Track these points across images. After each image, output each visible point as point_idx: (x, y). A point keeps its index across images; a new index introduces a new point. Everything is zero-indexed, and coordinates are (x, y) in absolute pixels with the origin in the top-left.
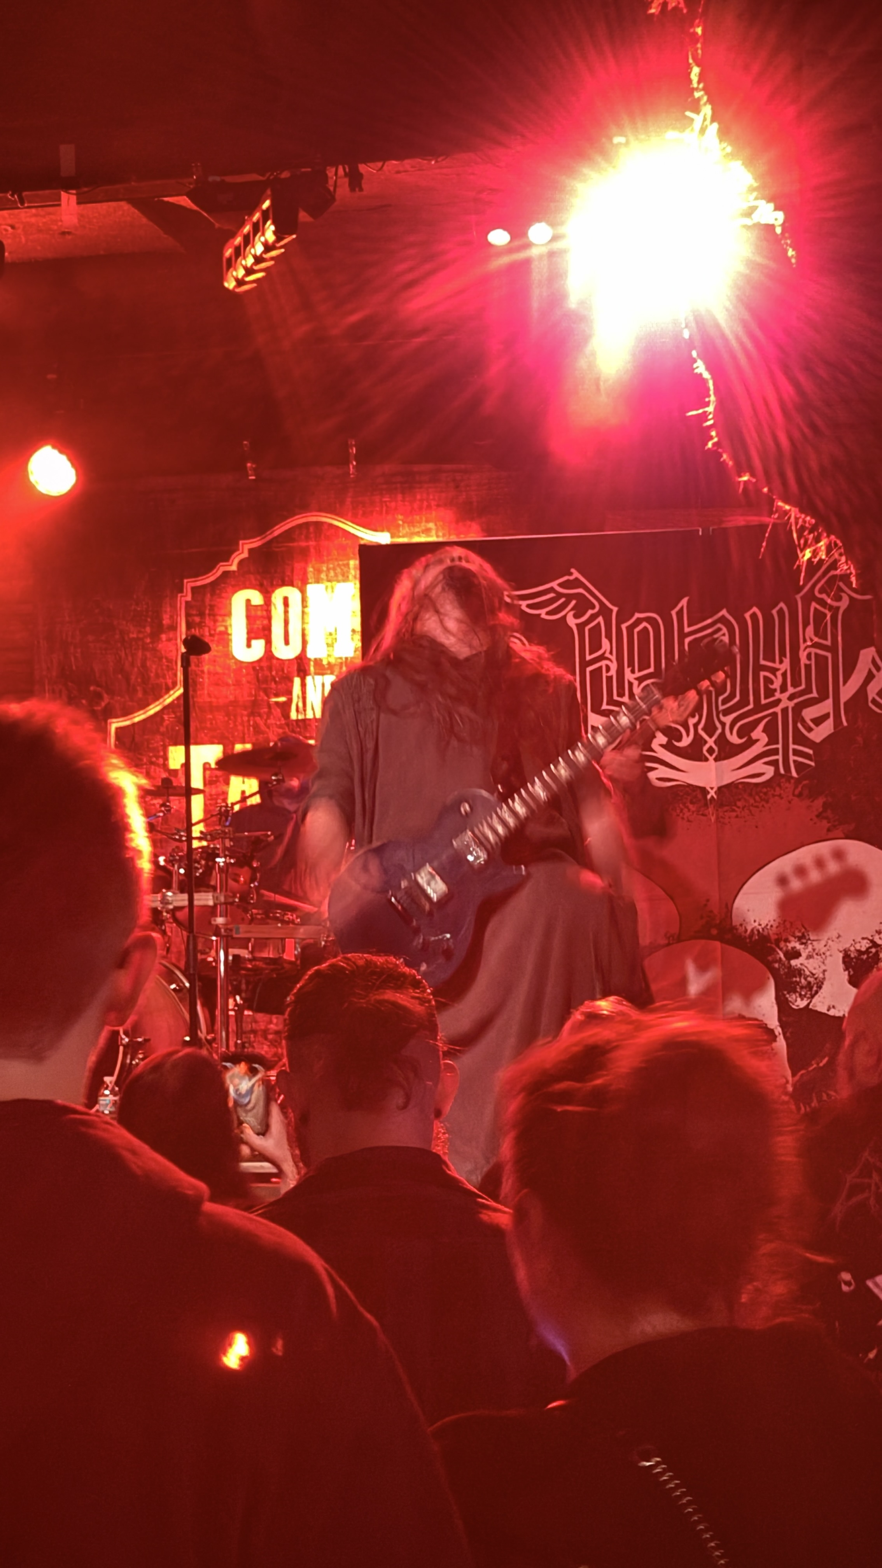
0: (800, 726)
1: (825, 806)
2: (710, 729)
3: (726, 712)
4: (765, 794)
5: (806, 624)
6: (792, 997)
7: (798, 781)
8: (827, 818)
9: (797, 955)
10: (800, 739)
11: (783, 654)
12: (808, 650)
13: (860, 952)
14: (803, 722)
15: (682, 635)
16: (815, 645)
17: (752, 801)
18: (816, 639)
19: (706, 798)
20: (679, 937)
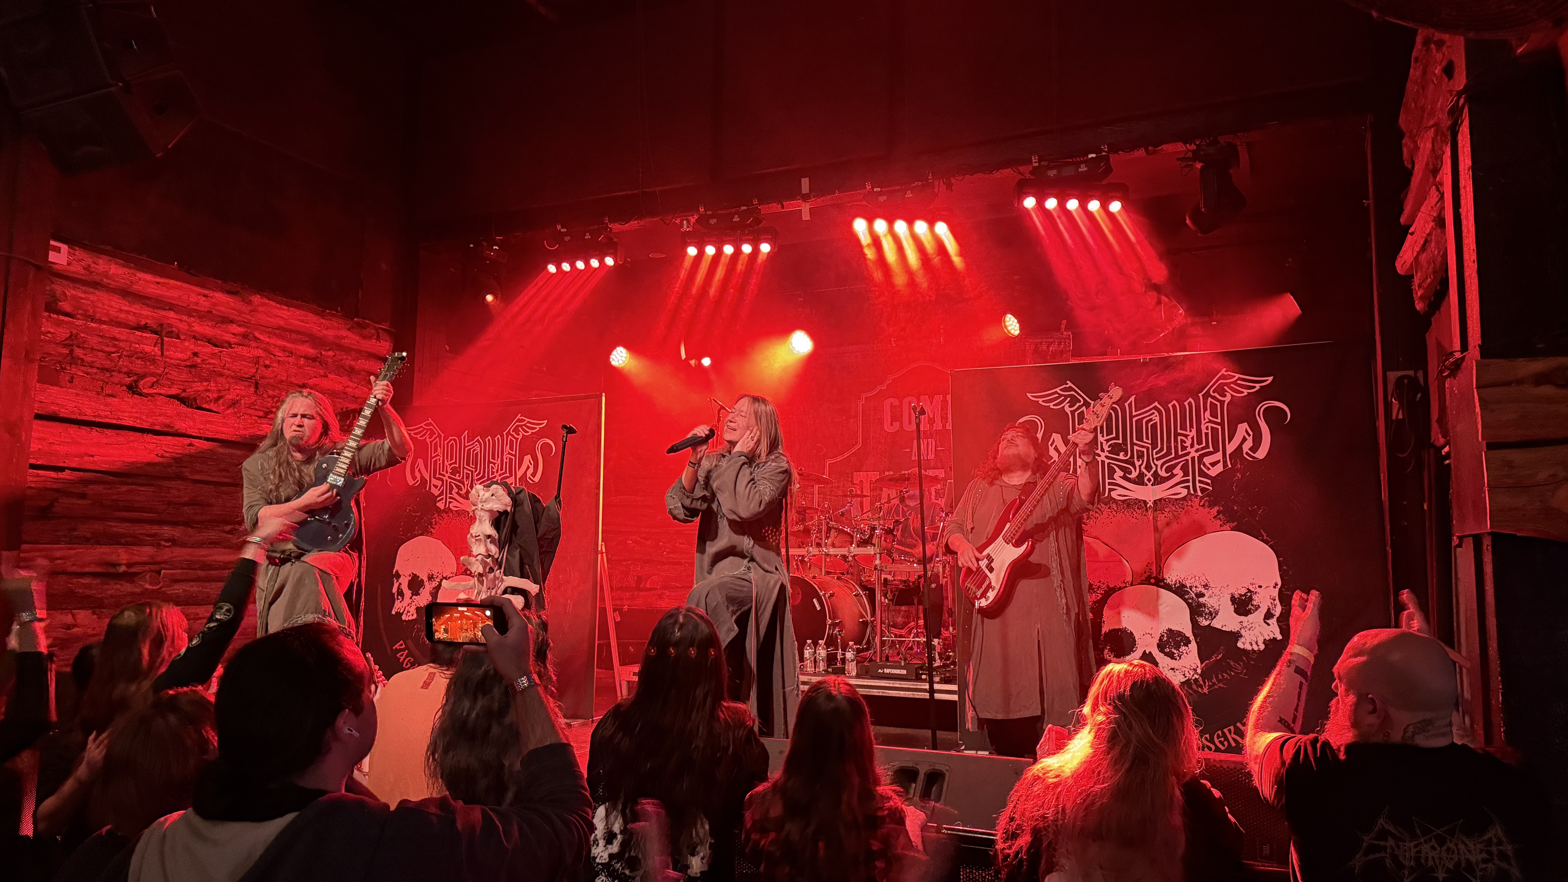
0: (1202, 466)
1: (1219, 512)
2: (1149, 468)
3: (1158, 459)
4: (1182, 504)
5: (1205, 411)
6: (1200, 619)
7: (1202, 498)
8: (1220, 518)
9: (1202, 595)
10: (1202, 474)
11: (1191, 426)
12: (1207, 424)
13: (1241, 595)
14: (1204, 465)
15: (1131, 417)
16: (1210, 421)
17: (1174, 508)
18: (1211, 418)
19: (1146, 507)
20: (1132, 583)
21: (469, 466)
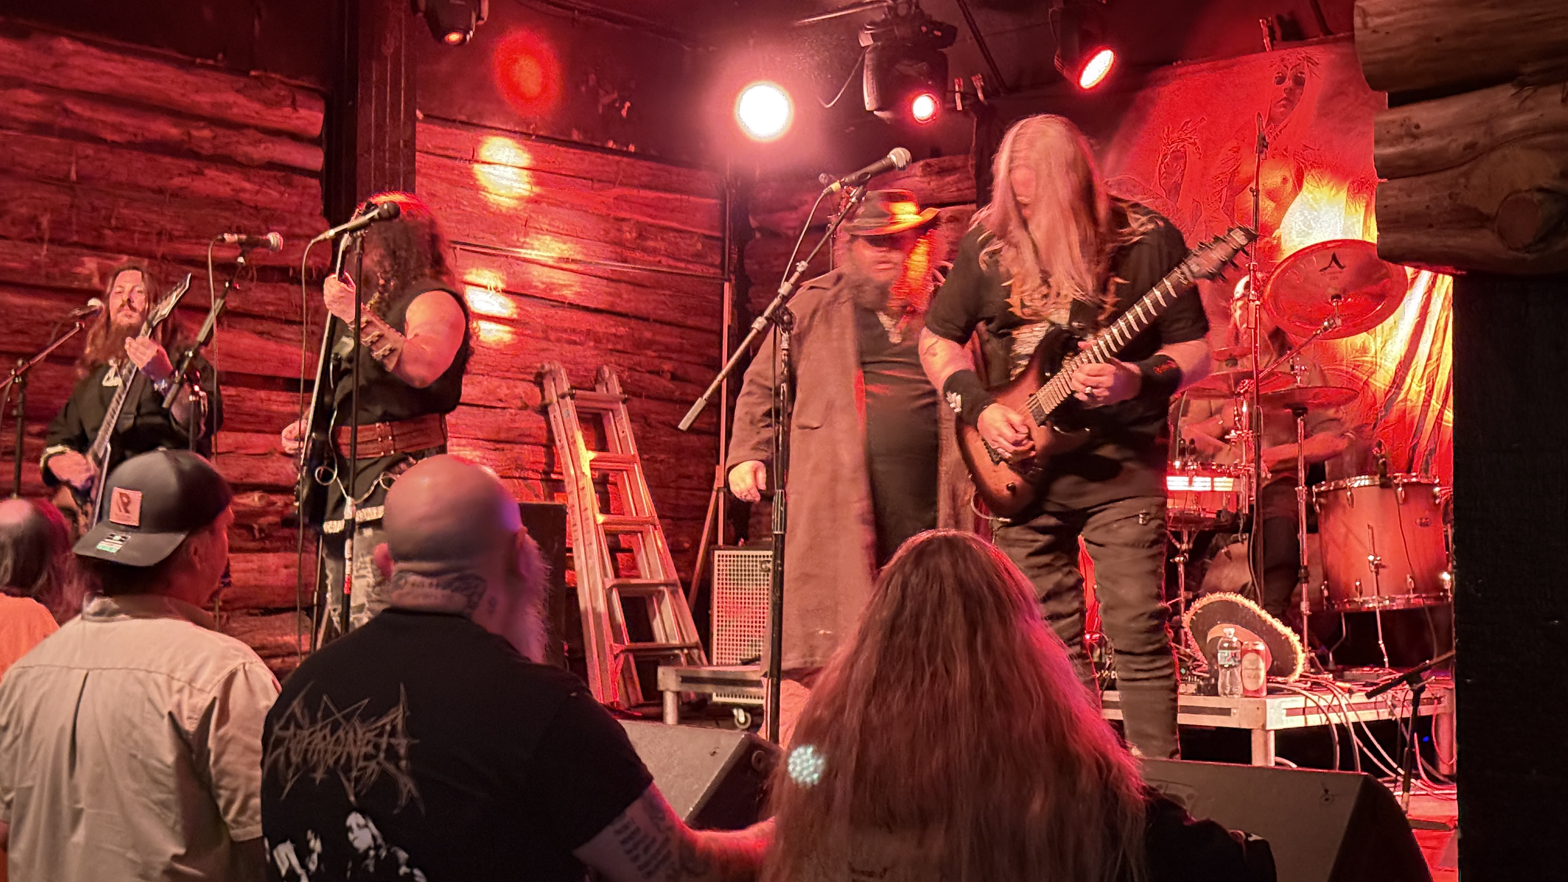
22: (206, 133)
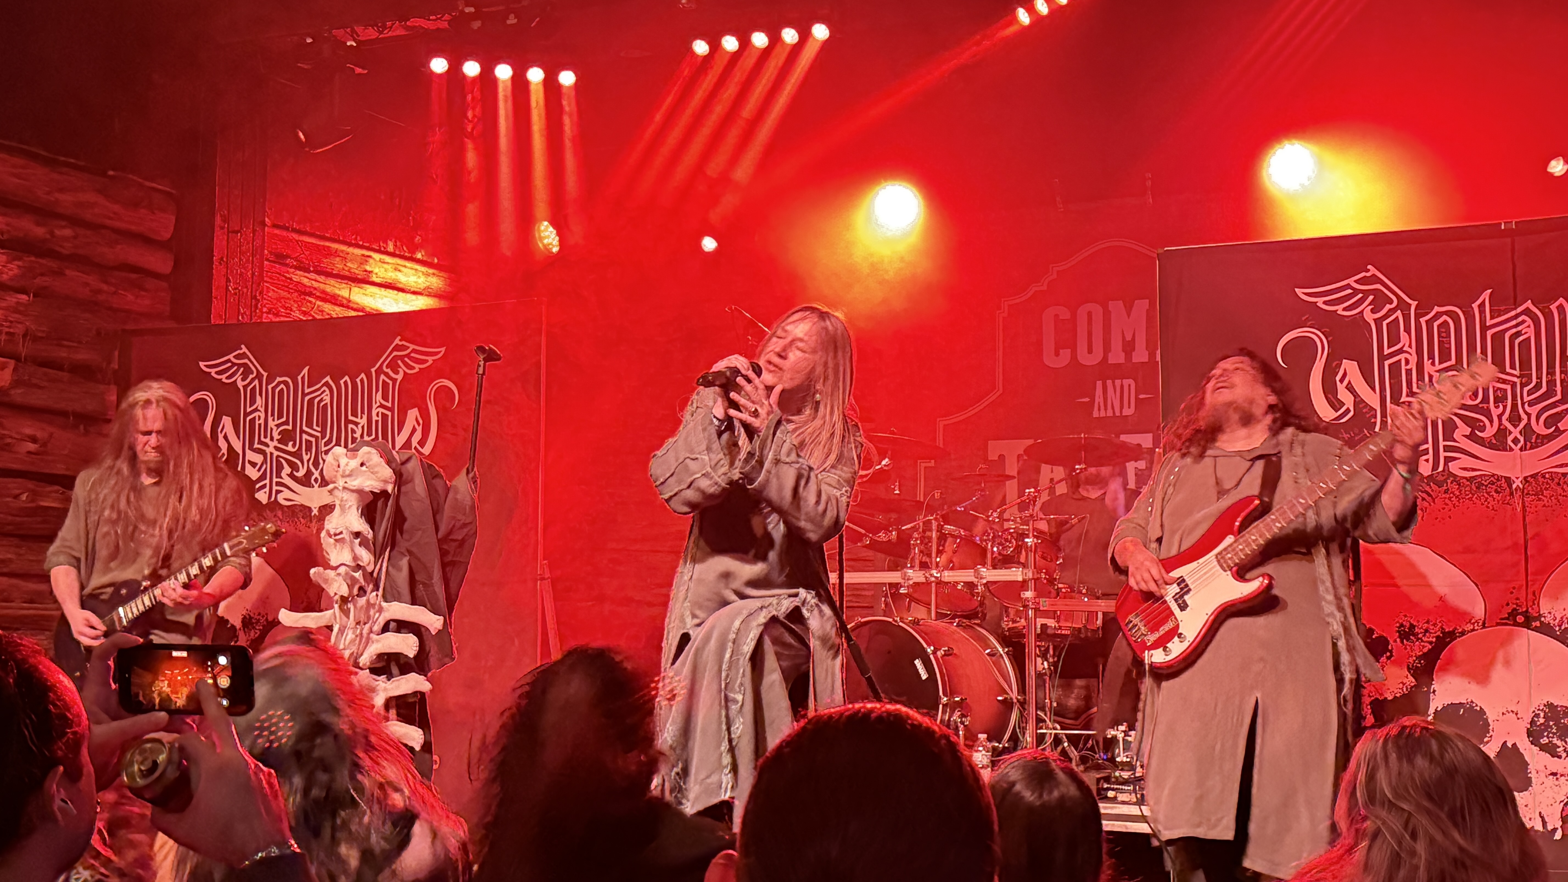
2: (1515, 419)
3: (1532, 404)
17: (1560, 491)
19: (1510, 486)
20: (1484, 623)
21: (312, 429)
22: (67, 232)
